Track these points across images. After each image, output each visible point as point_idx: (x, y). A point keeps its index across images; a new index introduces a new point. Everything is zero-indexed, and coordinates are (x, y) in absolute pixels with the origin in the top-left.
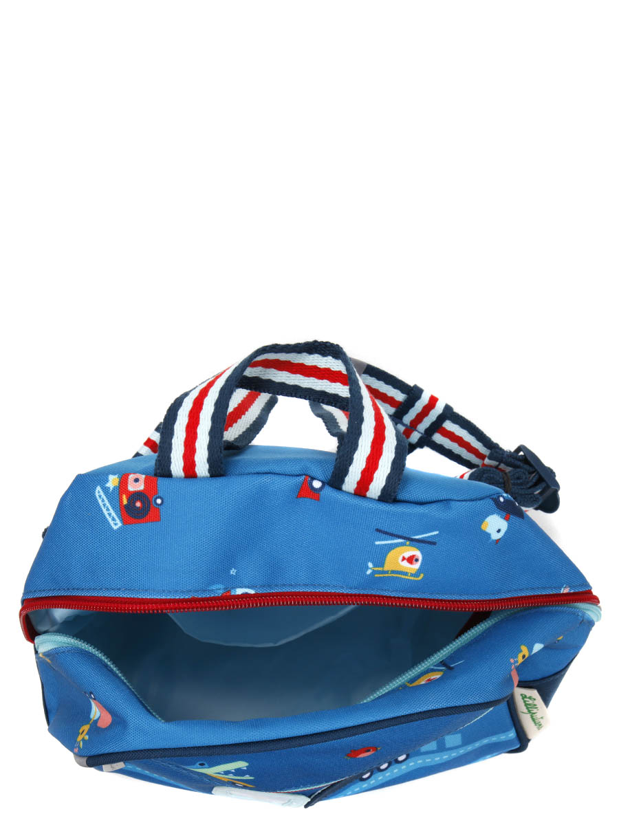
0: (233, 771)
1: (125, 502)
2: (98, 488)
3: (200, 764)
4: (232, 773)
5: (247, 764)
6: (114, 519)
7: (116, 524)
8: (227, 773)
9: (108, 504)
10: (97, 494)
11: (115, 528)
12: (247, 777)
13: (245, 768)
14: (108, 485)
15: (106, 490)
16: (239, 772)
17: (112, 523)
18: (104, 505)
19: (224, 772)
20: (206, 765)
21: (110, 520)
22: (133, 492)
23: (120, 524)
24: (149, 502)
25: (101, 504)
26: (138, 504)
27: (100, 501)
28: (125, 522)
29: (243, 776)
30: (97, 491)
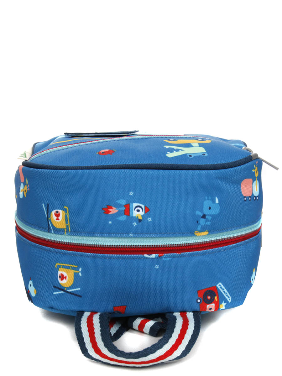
0: (174, 151)
1: (216, 298)
2: (230, 301)
3: (191, 156)
4: (175, 150)
5: (167, 155)
6: (221, 288)
7: (220, 285)
8: (178, 150)
9: (224, 294)
10: (230, 298)
11: (220, 283)
12: (167, 147)
13: (168, 152)
14: (225, 304)
15: (226, 301)
16: (171, 150)
17: (222, 286)
18: (226, 294)
19: (179, 151)
20: (188, 155)
21: (223, 287)
22: (212, 303)
23: (218, 286)
24: (204, 299)
25: (228, 294)
26: (209, 297)
27: (229, 295)
28: (215, 287)
29: (169, 148)
30: (231, 300)
